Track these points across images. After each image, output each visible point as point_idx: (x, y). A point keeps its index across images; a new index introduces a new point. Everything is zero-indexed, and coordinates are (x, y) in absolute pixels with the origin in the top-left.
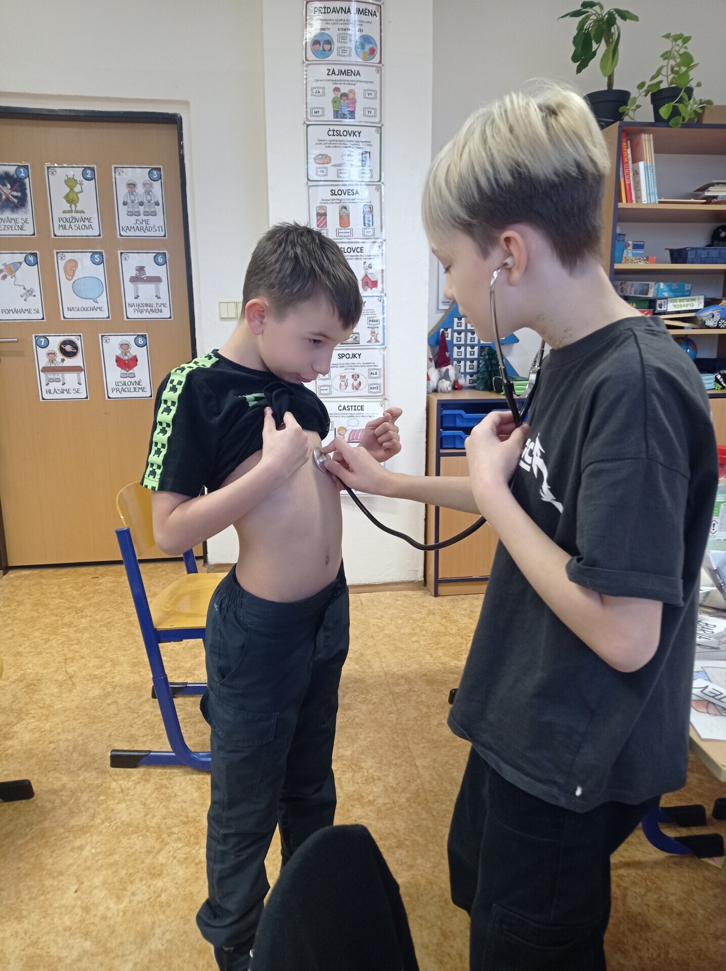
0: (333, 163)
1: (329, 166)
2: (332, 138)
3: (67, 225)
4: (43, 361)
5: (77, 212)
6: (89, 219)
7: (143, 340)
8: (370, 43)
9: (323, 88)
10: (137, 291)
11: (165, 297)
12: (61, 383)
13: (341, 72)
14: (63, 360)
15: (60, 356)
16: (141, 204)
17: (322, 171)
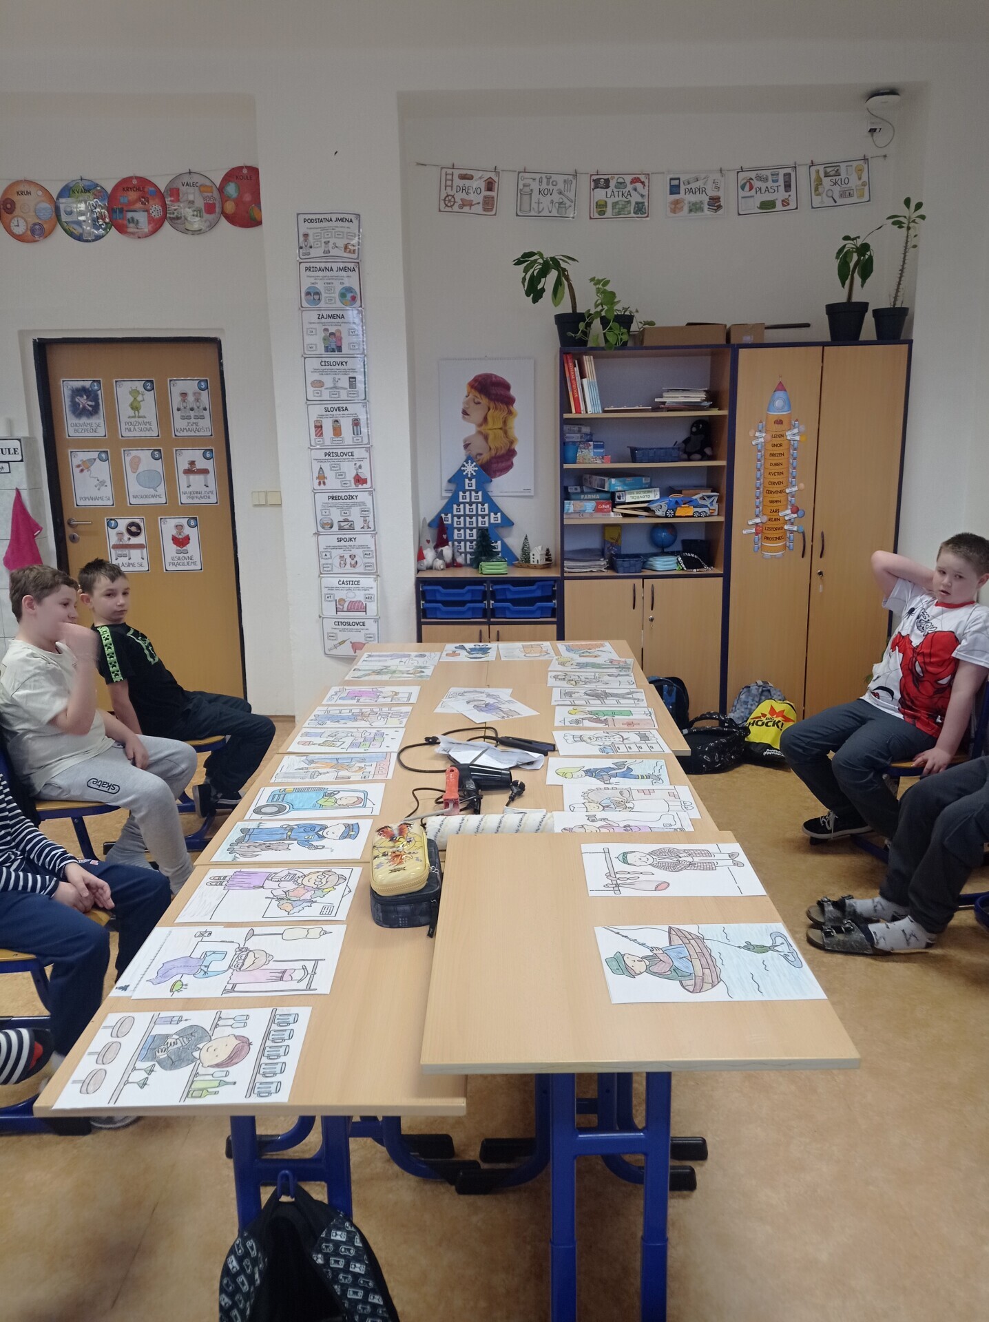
0: (325, 387)
1: (323, 388)
2: (324, 367)
3: (132, 427)
4: (113, 540)
5: (139, 417)
6: (150, 423)
7: (194, 522)
8: (352, 292)
9: (315, 329)
10: (188, 480)
11: (212, 486)
12: (127, 558)
13: (329, 317)
14: (129, 539)
15: (127, 536)
16: (192, 409)
17: (317, 393)
